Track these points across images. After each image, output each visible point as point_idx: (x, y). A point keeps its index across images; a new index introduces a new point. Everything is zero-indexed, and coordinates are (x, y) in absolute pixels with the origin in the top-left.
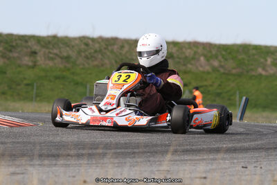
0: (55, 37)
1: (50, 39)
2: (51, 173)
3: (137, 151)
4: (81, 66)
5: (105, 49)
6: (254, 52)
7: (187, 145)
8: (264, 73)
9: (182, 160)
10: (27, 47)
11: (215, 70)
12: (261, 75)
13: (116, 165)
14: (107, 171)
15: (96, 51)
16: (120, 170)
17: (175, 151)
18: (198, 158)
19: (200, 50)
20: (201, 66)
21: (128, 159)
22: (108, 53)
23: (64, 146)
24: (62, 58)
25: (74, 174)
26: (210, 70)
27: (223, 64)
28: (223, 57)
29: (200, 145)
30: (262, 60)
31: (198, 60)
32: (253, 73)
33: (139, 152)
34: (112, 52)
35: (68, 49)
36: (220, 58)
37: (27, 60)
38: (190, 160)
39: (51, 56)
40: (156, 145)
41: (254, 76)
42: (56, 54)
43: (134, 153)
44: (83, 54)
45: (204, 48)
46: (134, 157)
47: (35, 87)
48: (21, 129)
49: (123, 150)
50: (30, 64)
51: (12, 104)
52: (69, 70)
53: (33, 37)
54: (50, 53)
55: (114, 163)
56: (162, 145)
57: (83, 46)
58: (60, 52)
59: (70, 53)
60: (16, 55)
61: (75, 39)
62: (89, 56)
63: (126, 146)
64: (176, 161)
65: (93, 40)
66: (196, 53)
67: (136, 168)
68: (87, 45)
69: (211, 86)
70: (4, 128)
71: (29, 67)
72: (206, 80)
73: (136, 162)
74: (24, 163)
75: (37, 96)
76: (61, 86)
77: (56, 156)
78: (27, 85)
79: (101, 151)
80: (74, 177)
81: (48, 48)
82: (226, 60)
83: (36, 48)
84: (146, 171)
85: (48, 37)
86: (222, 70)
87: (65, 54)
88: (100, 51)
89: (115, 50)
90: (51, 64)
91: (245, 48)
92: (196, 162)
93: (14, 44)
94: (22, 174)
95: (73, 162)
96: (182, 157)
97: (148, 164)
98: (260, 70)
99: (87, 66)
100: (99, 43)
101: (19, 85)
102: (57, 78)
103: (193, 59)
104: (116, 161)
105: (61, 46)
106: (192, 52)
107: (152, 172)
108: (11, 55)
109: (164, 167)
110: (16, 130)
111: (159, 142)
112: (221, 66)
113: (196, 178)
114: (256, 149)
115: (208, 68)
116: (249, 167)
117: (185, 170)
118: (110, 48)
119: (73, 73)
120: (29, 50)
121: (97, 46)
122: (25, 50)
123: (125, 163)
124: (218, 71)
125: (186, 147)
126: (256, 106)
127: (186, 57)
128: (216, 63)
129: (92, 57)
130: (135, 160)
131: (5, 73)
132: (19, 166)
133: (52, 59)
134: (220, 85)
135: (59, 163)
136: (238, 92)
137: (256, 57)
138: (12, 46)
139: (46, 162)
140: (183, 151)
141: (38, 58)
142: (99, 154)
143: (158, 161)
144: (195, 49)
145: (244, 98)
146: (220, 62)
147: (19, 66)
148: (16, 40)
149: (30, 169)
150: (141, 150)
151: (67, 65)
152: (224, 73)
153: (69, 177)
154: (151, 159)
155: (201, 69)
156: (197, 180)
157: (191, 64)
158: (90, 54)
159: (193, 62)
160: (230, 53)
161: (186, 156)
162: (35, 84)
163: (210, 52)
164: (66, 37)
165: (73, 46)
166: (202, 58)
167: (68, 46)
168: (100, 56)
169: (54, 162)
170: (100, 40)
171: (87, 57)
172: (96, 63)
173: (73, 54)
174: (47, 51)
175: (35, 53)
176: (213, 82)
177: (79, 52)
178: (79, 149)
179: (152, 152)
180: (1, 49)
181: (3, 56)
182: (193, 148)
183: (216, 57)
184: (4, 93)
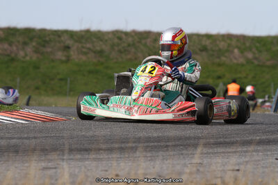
0: (88, 31)
1: (83, 33)
2: (83, 167)
3: (170, 144)
4: (115, 60)
5: (138, 42)
7: (220, 138)
9: (215, 153)
10: (60, 42)
11: (249, 61)
13: (149, 159)
14: (139, 165)
15: (129, 45)
16: (152, 163)
17: (208, 144)
18: (230, 150)
19: (234, 42)
20: (235, 58)
21: (161, 152)
23: (96, 140)
24: (95, 52)
25: (106, 169)
26: (244, 62)
27: (257, 56)
28: (257, 49)
29: (233, 137)
31: (232, 52)
33: (172, 146)
34: (145, 45)
35: (101, 43)
36: (254, 50)
37: (60, 55)
38: (224, 152)
39: (84, 50)
40: (189, 138)
42: (89, 49)
43: (167, 146)
44: (116, 48)
45: (238, 40)
46: (167, 150)
47: (69, 82)
48: (53, 124)
49: (156, 144)
50: (64, 58)
51: (46, 99)
52: (102, 64)
53: (66, 32)
54: (83, 47)
55: (147, 157)
56: (195, 138)
57: (116, 41)
58: (94, 46)
59: (104, 47)
60: (49, 50)
61: (108, 33)
62: (123, 50)
63: (159, 139)
64: (209, 153)
65: (126, 34)
66: (229, 45)
67: (168, 161)
68: (120, 39)
70: (37, 123)
71: (62, 62)
72: (240, 72)
73: (169, 155)
74: (56, 158)
75: (71, 90)
76: (95, 81)
77: (87, 150)
78: (61, 79)
80: (106, 171)
81: (81, 42)
82: (260, 52)
83: (69, 42)
84: (178, 164)
85: (81, 31)
86: (256, 62)
87: (98, 49)
88: (134, 45)
89: (148, 44)
90: (84, 58)
92: (229, 154)
93: (47, 39)
94: (55, 168)
95: (105, 156)
96: (215, 150)
97: (182, 157)
99: (120, 60)
100: (132, 37)
101: (53, 79)
102: (90, 72)
103: (227, 51)
104: (149, 154)
105: (95, 40)
106: (226, 45)
107: (185, 165)
108: (44, 50)
109: (196, 160)
110: (49, 125)
111: (192, 135)
112: (256, 58)
113: (229, 170)
115: (242, 60)
117: (217, 163)
118: (143, 41)
119: (107, 68)
120: (62, 45)
121: (130, 39)
122: (58, 44)
123: (158, 156)
124: (253, 63)
125: (219, 140)
127: (220, 50)
128: (250, 56)
129: (125, 50)
130: (168, 153)
131: (38, 68)
132: (50, 161)
133: (85, 54)
134: (254, 77)
135: (91, 157)
136: (272, 85)
138: (45, 41)
139: (78, 156)
140: (216, 144)
141: (72, 53)
142: (132, 148)
143: (191, 154)
144: (228, 41)
146: (254, 53)
147: (53, 61)
148: (49, 35)
150: (174, 143)
151: (101, 60)
152: (259, 65)
153: (102, 171)
154: (184, 152)
155: (235, 61)
156: (230, 172)
157: (226, 57)
158: (123, 47)
159: (226, 54)
160: (264, 45)
161: (219, 149)
162: (69, 79)
163: (244, 44)
164: (99, 32)
165: (106, 41)
166: (236, 51)
167: (101, 40)
168: (133, 50)
169: (87, 156)
170: (133, 34)
171: (120, 52)
172: (129, 57)
173: (106, 48)
174: (80, 45)
175: (67, 48)
176: (247, 75)
177: (113, 46)
178: (112, 143)
179: (185, 145)
180: (34, 44)
181: (36, 51)
182: (227, 140)
183: (250, 49)
184: (37, 88)
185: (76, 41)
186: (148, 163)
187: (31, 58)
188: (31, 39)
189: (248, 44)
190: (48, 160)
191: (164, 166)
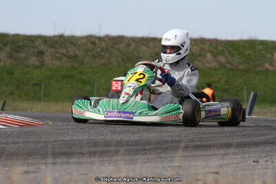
0: (61, 36)
1: (57, 39)
2: (63, 171)
3: (147, 147)
4: (89, 65)
5: (112, 47)
6: (261, 47)
7: (198, 141)
8: (270, 68)
9: (193, 156)
10: (33, 48)
11: (222, 66)
12: (268, 70)
13: (128, 162)
14: (119, 168)
15: (102, 50)
16: (131, 167)
17: (186, 147)
18: (209, 153)
19: (206, 47)
20: (208, 62)
21: (140, 156)
22: (115, 52)
23: (74, 144)
24: (68, 57)
25: (86, 172)
26: (217, 66)
27: (230, 60)
28: (230, 53)
29: (210, 140)
30: (269, 55)
31: (205, 56)
32: (261, 69)
33: (150, 149)
34: (118, 50)
35: (74, 48)
36: (227, 53)
37: (34, 60)
38: (201, 156)
39: (58, 55)
40: (167, 142)
41: (261, 71)
42: (63, 54)
43: (144, 150)
44: (90, 53)
45: (210, 45)
46: (145, 154)
47: (43, 87)
48: (31, 129)
49: (134, 147)
50: (37, 64)
51: (20, 104)
52: (76, 69)
53: (40, 37)
54: (57, 52)
55: (126, 160)
56: (172, 142)
57: (90, 46)
58: (68, 52)
59: (77, 52)
60: (23, 55)
61: (82, 38)
62: (96, 55)
63: (136, 143)
64: (187, 157)
65: (100, 39)
66: (202, 50)
67: (147, 164)
68: (94, 44)
69: (219, 82)
70: (14, 128)
71: (36, 67)
72: (213, 76)
73: (148, 159)
74: (36, 162)
75: (45, 95)
76: (69, 86)
77: (68, 155)
78: (35, 85)
79: (112, 148)
80: (86, 174)
81: (54, 48)
82: (233, 56)
83: (43, 48)
84: (157, 167)
85: (55, 36)
86: (229, 66)
87: (72, 54)
88: (107, 50)
89: (121, 49)
90: (58, 63)
91: (252, 44)
93: (21, 44)
94: (35, 172)
95: (85, 159)
96: (193, 153)
97: (160, 160)
98: (267, 66)
99: (94, 64)
100: (105, 41)
101: (27, 85)
102: (64, 77)
103: (200, 55)
104: (128, 158)
105: (68, 45)
106: (199, 49)
107: (164, 168)
108: (18, 55)
109: (176, 164)
110: (27, 129)
111: (169, 139)
112: (228, 62)
113: (208, 173)
114: (266, 143)
115: (215, 64)
116: (260, 162)
117: (197, 166)
118: (116, 47)
119: (81, 72)
120: (36, 49)
121: (103, 44)
122: (32, 50)
123: (136, 160)
124: (226, 67)
125: (196, 143)
126: (264, 101)
127: (193, 54)
128: (223, 60)
129: (99, 55)
130: (146, 157)
131: (12, 73)
132: (29, 165)
133: (59, 59)
134: (227, 81)
135: (71, 161)
136: (245, 88)
137: (262, 52)
138: (19, 47)
139: (58, 160)
140: (194, 147)
141: (46, 58)
142: (111, 152)
143: (170, 157)
144: (201, 46)
145: (253, 93)
146: (227, 58)
147: (27, 66)
148: (22, 40)
149: (43, 167)
150: (151, 147)
151: (75, 65)
152: (231, 69)
153: (82, 174)
154: (162, 155)
155: (208, 65)
156: (210, 175)
157: (199, 61)
158: (96, 52)
159: (200, 59)
160: (236, 49)
161: (196, 152)
162: (43, 84)
163: (217, 48)
164: (73, 37)
165: (80, 46)
166: (209, 55)
167: (75, 46)
168: (107, 55)
169: (66, 160)
170: (106, 39)
171: (94, 57)
172: (103, 62)
173: (80, 53)
174: (54, 51)
175: (41, 53)
176: (221, 79)
177: (86, 51)
178: (90, 147)
179: (163, 149)
180: (8, 49)
181: (10, 57)
182: (204, 143)
183: (223, 53)
184: (11, 94)
185: (50, 47)
186: (127, 166)
187: (5, 63)
188: (5, 45)
189: (220, 49)
190: (28, 164)
191: (143, 169)
